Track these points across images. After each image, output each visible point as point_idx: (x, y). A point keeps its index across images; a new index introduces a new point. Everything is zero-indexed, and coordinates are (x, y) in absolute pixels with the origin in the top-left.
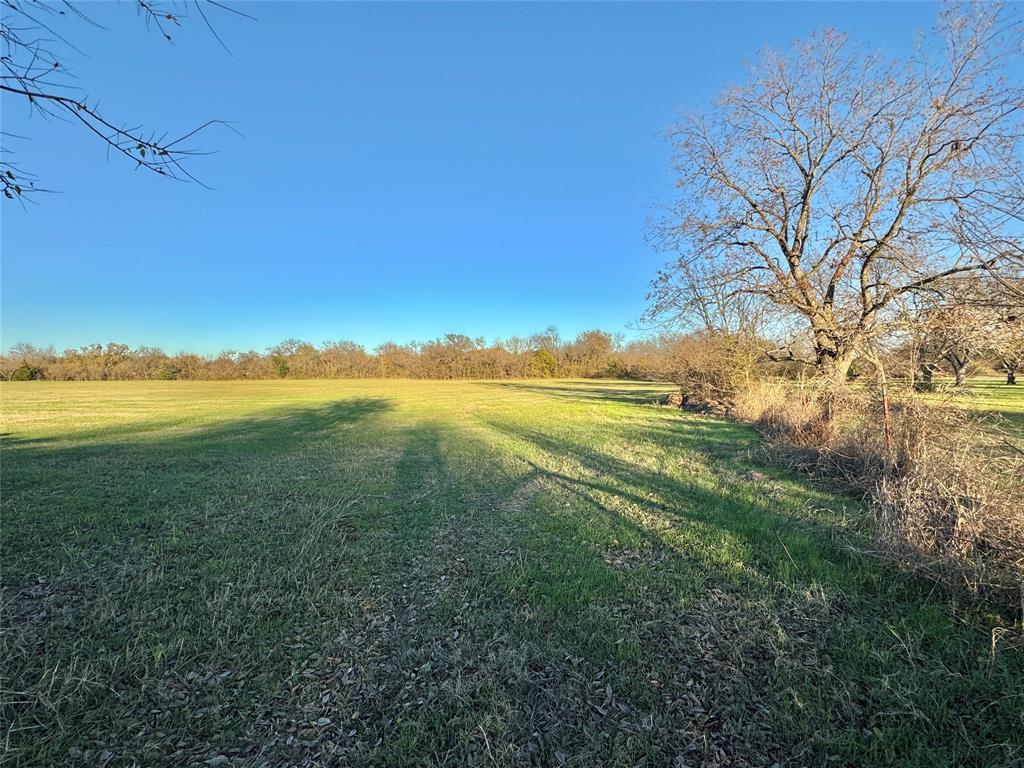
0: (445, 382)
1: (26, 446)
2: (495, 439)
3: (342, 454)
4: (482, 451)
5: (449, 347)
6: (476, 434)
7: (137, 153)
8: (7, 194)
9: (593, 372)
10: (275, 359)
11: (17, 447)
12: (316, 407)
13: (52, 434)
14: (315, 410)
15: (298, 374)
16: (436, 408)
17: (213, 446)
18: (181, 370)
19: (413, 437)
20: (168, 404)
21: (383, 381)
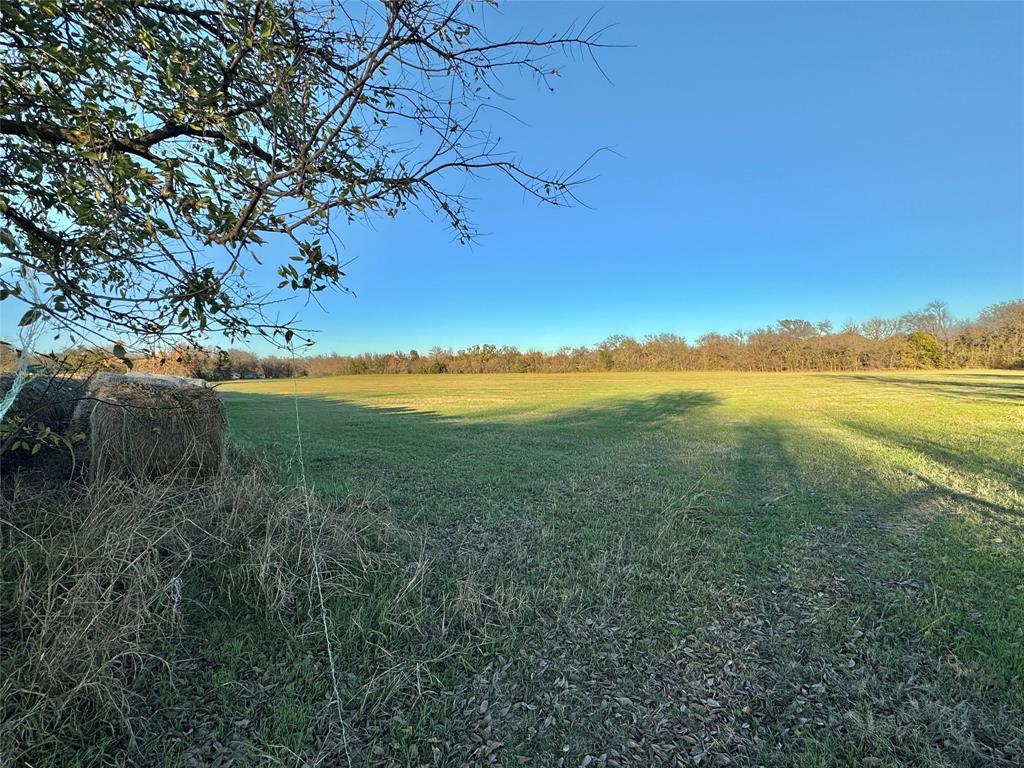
0: (777, 374)
1: (446, 421)
2: (859, 444)
3: (676, 447)
4: (844, 457)
5: (783, 334)
6: (828, 435)
7: (543, 192)
8: (462, 242)
9: (1012, 359)
10: (602, 353)
11: (442, 421)
12: (641, 399)
13: (457, 413)
14: (642, 402)
15: (623, 367)
16: (771, 403)
17: (565, 430)
18: (531, 364)
19: (748, 434)
20: (524, 392)
21: (704, 374)
